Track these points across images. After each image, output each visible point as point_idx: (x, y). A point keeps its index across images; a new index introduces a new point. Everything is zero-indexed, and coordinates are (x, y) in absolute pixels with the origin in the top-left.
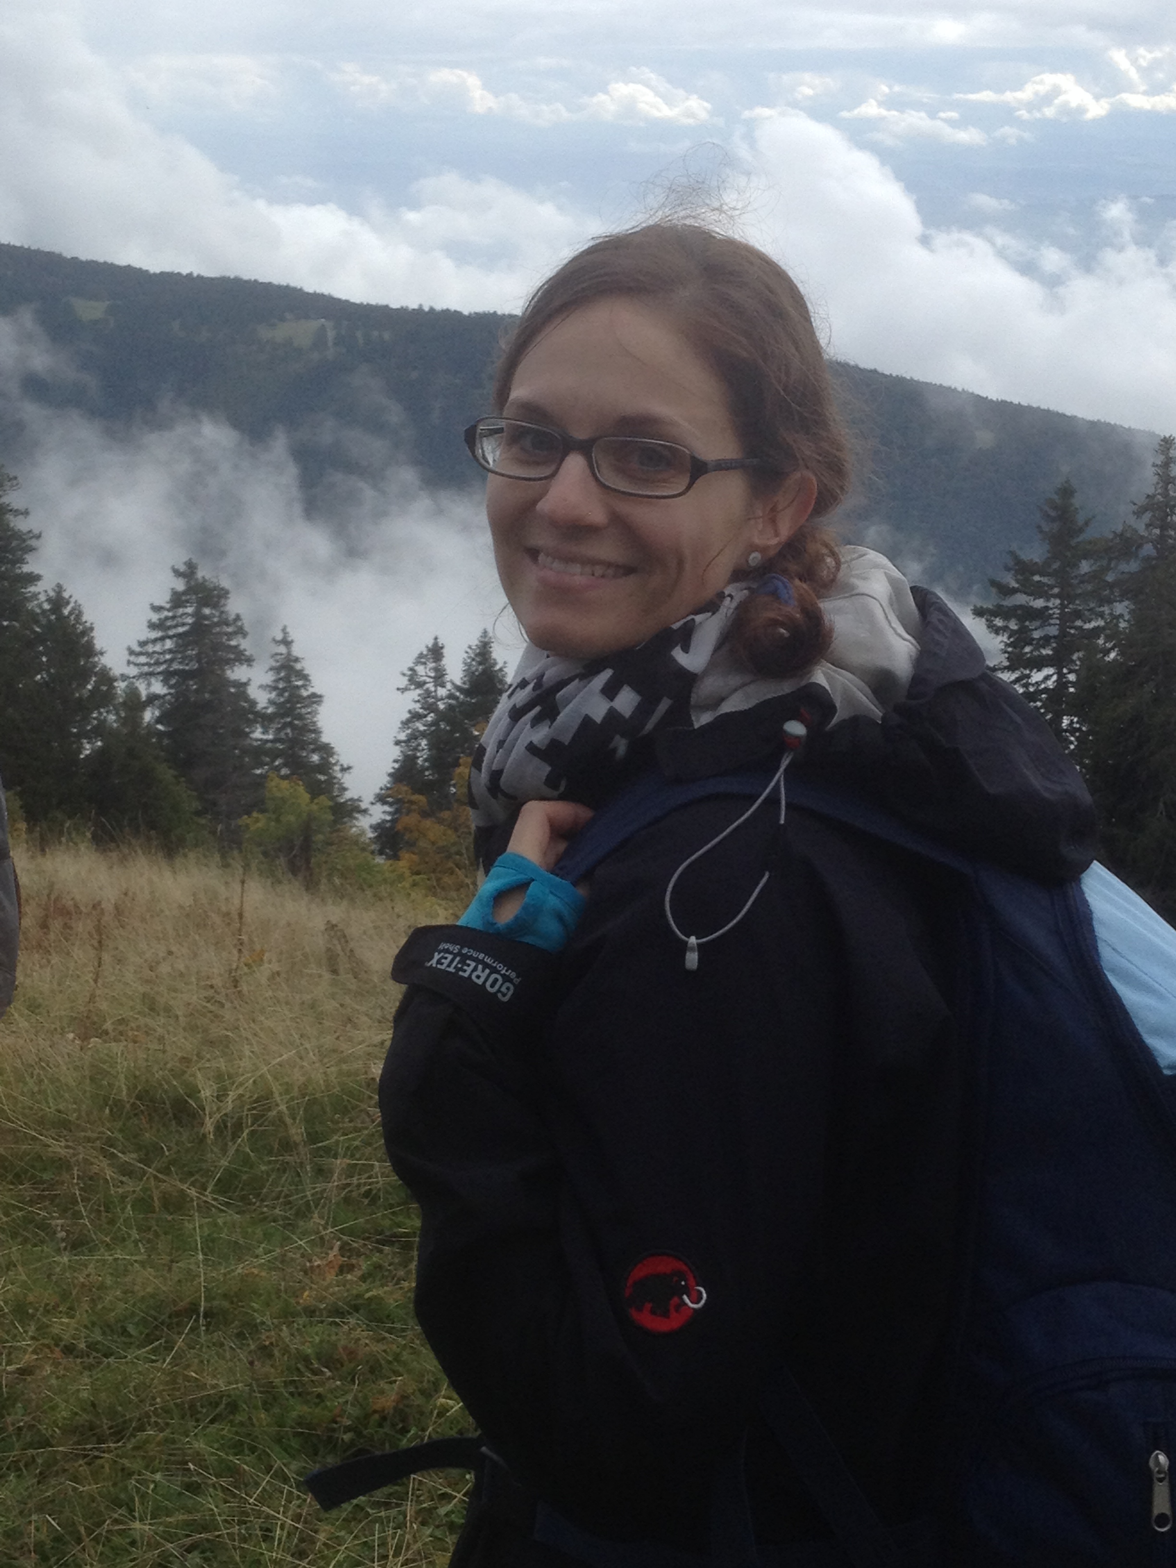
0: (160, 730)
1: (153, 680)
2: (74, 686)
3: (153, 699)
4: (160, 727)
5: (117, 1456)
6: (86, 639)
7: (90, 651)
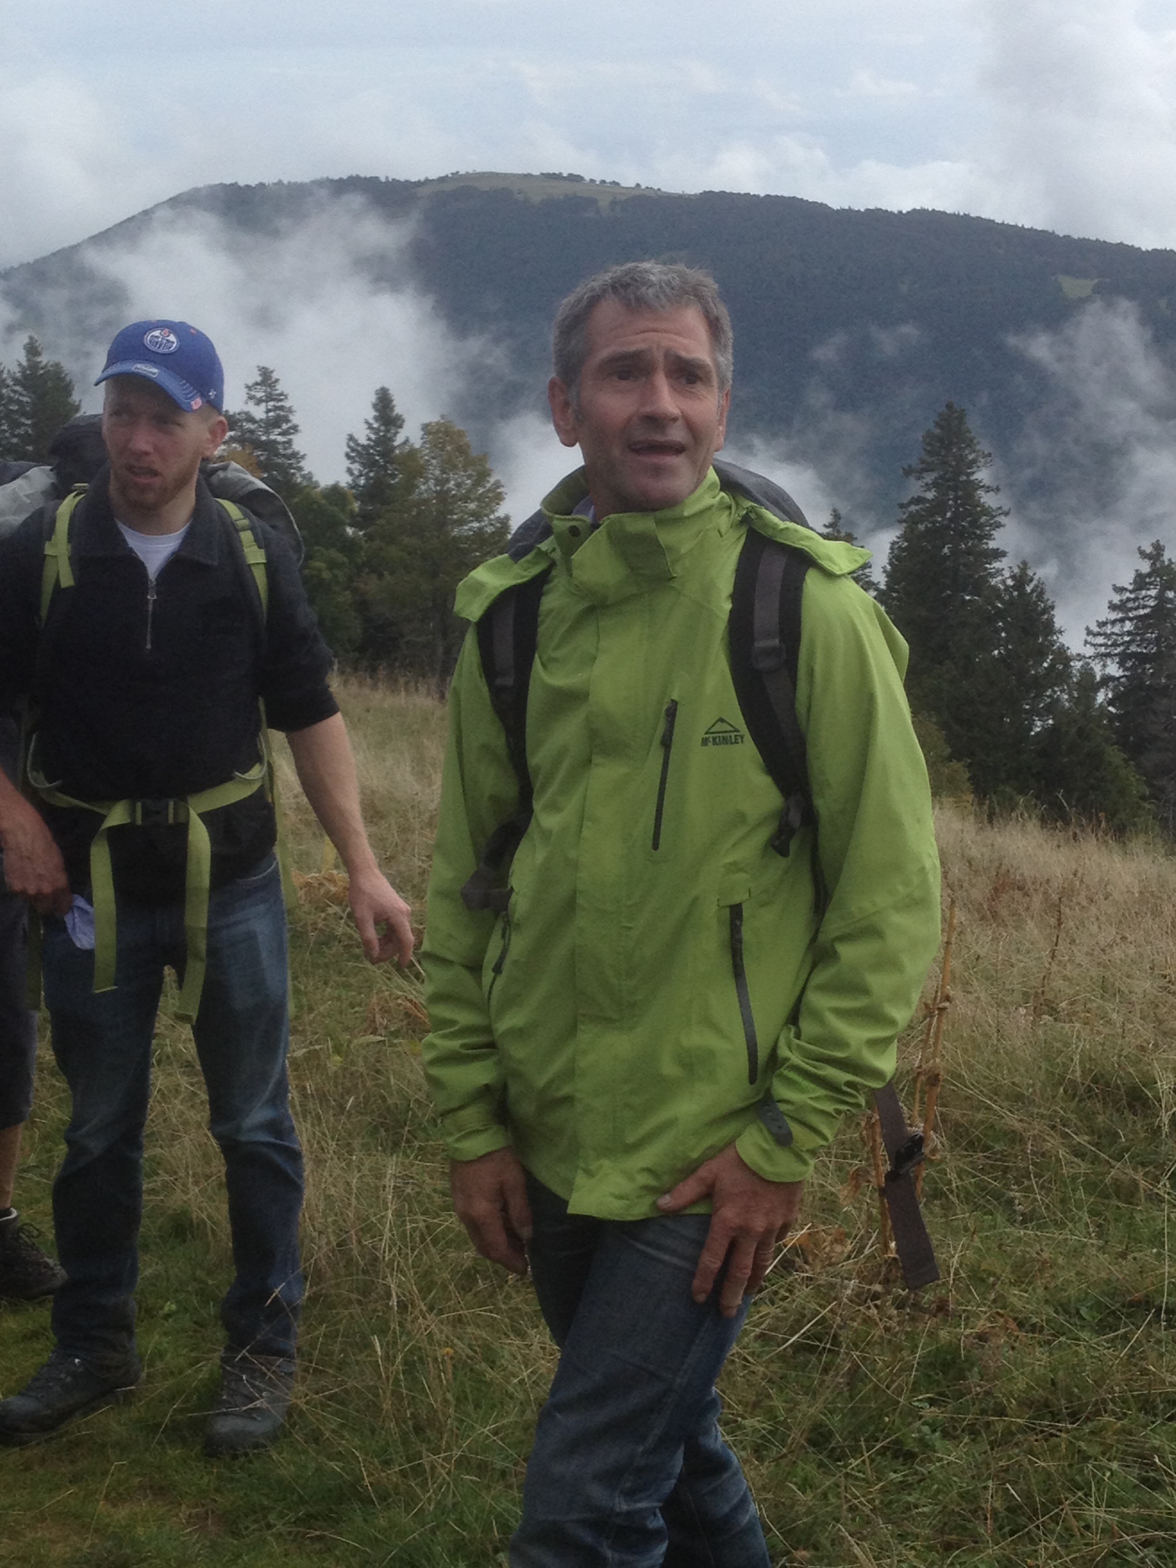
0: (1111, 713)
1: (1109, 661)
2: (1031, 663)
3: (1107, 680)
4: (1111, 709)
5: (1075, 1438)
6: (1046, 617)
7: (1049, 628)
